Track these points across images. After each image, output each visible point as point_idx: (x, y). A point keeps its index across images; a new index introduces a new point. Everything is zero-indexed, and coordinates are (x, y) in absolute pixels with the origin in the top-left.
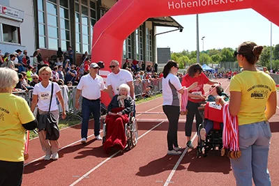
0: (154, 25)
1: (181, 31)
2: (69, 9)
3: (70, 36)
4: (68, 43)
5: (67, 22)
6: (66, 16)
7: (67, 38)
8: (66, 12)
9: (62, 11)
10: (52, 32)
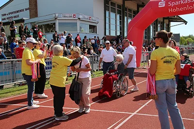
0: (170, 21)
1: (186, 24)
2: (122, 15)
3: (122, 29)
4: (121, 32)
5: (120, 22)
6: (120, 19)
7: (121, 30)
8: (120, 17)
9: (118, 16)
10: (113, 27)
